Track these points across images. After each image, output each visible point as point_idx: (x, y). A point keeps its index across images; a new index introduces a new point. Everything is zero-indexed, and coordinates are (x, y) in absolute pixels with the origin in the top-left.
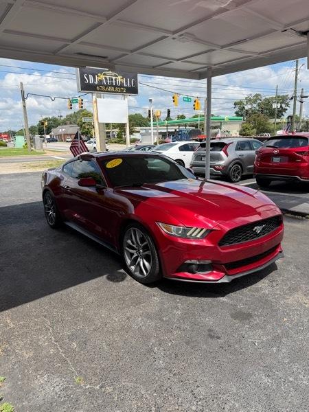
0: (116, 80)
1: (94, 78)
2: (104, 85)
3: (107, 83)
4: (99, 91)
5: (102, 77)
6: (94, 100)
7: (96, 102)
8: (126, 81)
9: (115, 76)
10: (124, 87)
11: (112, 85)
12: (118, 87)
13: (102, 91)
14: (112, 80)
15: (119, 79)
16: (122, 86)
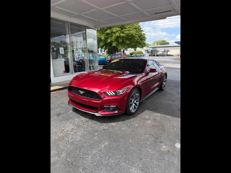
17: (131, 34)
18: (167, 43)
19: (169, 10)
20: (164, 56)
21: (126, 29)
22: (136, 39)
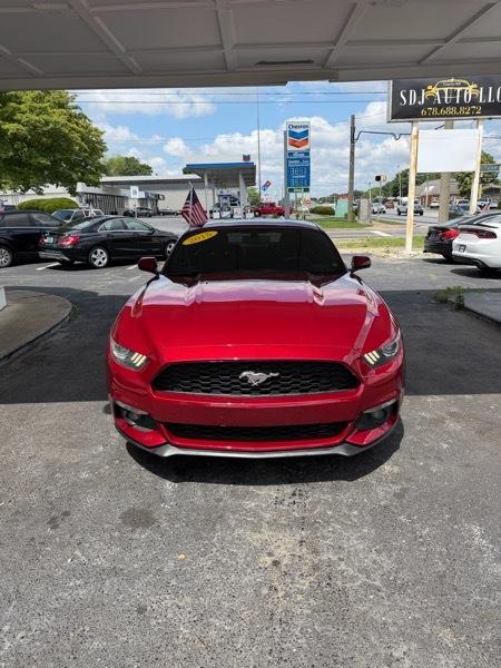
0: (462, 93)
1: (419, 95)
2: (437, 105)
3: (442, 100)
4: (427, 116)
5: (435, 91)
6: (414, 133)
7: (417, 137)
8: (486, 93)
9: (463, 85)
10: (477, 104)
11: (453, 103)
12: (465, 105)
13: (432, 116)
14: (455, 93)
15: (470, 90)
16: (474, 101)
17: (51, 126)
18: (143, 166)
19: (306, 59)
20: (150, 216)
21: (20, 103)
22: (77, 148)
